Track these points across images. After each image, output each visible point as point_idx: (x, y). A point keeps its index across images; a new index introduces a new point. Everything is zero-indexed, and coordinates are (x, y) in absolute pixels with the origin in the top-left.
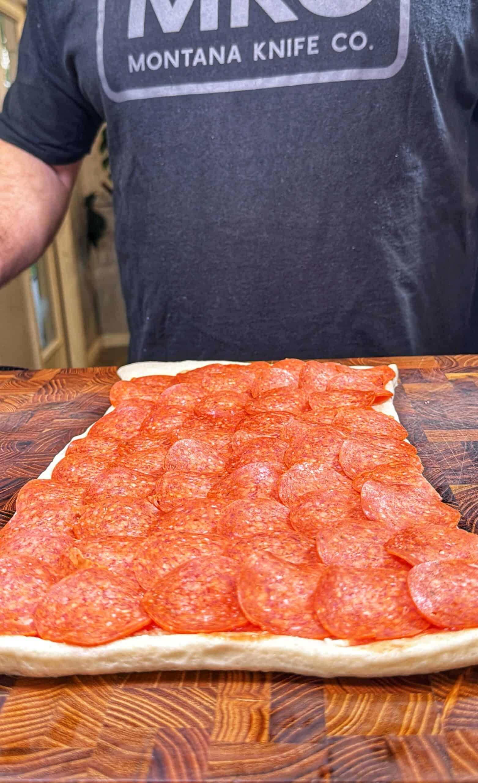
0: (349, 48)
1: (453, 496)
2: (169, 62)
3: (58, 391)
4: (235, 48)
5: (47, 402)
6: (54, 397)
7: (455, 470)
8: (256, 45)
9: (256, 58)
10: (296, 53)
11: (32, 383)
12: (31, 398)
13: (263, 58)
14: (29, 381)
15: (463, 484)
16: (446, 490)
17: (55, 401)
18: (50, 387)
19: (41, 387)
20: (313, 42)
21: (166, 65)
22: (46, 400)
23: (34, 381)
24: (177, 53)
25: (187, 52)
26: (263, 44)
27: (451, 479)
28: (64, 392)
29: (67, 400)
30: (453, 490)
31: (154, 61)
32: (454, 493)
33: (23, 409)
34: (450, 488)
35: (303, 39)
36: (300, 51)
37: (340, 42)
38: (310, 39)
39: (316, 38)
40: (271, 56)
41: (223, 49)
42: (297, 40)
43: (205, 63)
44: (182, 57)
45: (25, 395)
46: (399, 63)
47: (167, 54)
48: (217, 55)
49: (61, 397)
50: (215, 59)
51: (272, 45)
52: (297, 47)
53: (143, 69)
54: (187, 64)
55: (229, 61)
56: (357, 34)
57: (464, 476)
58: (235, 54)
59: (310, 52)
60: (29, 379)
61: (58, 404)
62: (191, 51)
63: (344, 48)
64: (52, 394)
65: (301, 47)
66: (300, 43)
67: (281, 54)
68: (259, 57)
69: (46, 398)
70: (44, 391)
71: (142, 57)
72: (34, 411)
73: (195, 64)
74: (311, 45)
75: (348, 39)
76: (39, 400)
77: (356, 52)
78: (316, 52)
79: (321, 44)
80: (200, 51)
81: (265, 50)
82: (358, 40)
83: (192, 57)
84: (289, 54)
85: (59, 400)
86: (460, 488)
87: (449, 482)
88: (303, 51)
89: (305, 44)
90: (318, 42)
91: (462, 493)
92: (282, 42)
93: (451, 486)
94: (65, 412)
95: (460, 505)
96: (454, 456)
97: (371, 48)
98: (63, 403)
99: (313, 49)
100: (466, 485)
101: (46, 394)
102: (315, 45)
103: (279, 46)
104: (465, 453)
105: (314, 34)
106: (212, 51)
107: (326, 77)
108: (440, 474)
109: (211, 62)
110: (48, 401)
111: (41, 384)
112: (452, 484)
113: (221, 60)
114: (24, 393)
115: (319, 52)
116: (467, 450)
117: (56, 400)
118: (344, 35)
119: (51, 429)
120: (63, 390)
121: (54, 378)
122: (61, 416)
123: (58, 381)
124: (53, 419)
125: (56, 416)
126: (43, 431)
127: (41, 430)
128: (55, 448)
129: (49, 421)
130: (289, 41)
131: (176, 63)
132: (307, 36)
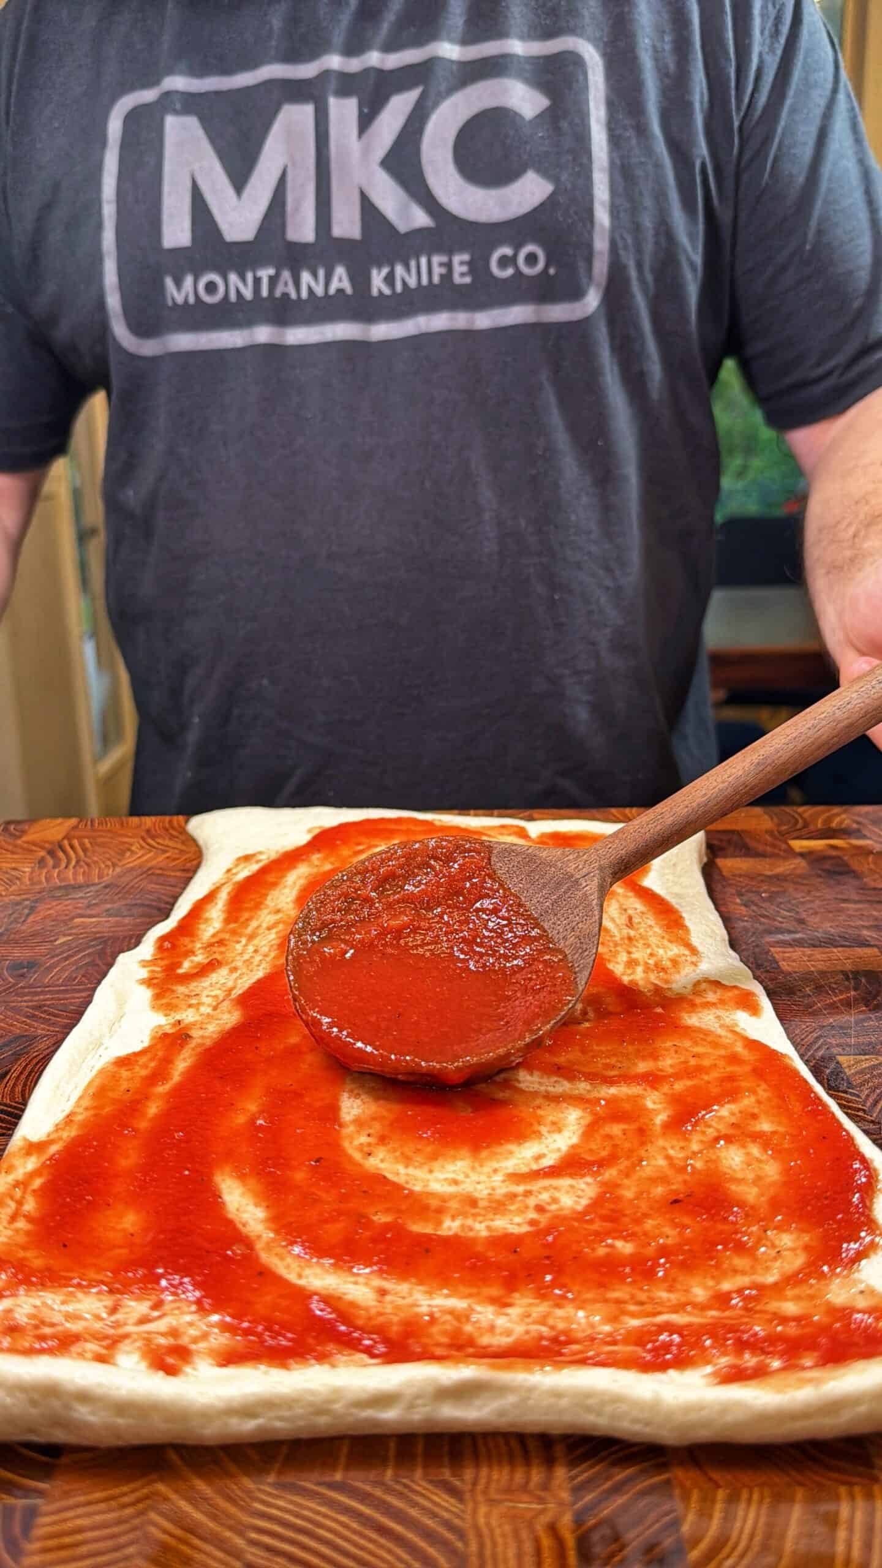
0: (517, 270)
1: (847, 1079)
2: (238, 291)
3: (78, 862)
4: (340, 271)
5: (59, 884)
6: (70, 873)
7: (840, 1027)
8: (374, 272)
9: (375, 292)
10: (436, 279)
11: (25, 845)
12: (27, 874)
13: (387, 291)
14: (19, 842)
15: (860, 1054)
16: (833, 1065)
17: (72, 882)
18: (61, 854)
19: (42, 853)
20: (462, 263)
21: (233, 297)
22: (57, 881)
23: (28, 842)
24: (250, 276)
25: (265, 273)
26: (385, 271)
27: (837, 1045)
28: (88, 865)
29: (96, 881)
30: (844, 1065)
31: (211, 287)
32: (848, 1072)
33: (12, 897)
34: (838, 1063)
35: (444, 259)
36: (442, 276)
37: (504, 262)
38: (457, 259)
39: (466, 257)
40: (399, 288)
41: (321, 273)
42: (436, 259)
43: (293, 295)
44: (257, 281)
45: (14, 869)
47: (233, 277)
48: (313, 284)
49: (84, 873)
50: (310, 290)
51: (399, 270)
52: (438, 271)
53: (192, 301)
54: (265, 293)
55: (332, 290)
56: (530, 248)
57: (861, 1040)
59: (457, 279)
60: (20, 837)
61: (80, 887)
62: (271, 271)
63: (510, 271)
64: (66, 867)
65: (443, 271)
66: (441, 265)
67: (412, 282)
68: (380, 292)
69: (55, 875)
70: (50, 862)
71: (189, 280)
72: (36, 901)
73: (277, 294)
74: (459, 269)
75: (515, 256)
76: (43, 879)
77: (528, 277)
78: (467, 280)
79: (474, 268)
80: (286, 275)
81: (390, 279)
82: (531, 259)
83: (273, 281)
84: (425, 281)
85: (81, 879)
86: (857, 1063)
87: (835, 1051)
88: (447, 277)
89: (449, 266)
90: (470, 263)
91: (862, 1071)
92: (413, 263)
93: (840, 1058)
94: (94, 904)
95: (864, 1096)
96: (835, 999)
97: (552, 271)
98: (88, 886)
99: (463, 275)
100: (867, 1057)
101: (54, 867)
102: (465, 269)
103: (408, 269)
104: (852, 993)
105: (462, 249)
106: (306, 277)
107: (485, 319)
108: (815, 1035)
109: (304, 294)
110: (61, 881)
111: (42, 848)
112: (840, 1055)
113: (319, 291)
114: (13, 865)
115: (473, 281)
116: (855, 989)
117: (75, 879)
118: (507, 251)
119: (70, 938)
120: (87, 860)
121: (66, 837)
122: (89, 912)
123: (76, 842)
124: (73, 918)
125: (79, 911)
126: (55, 940)
127: (52, 938)
128: (83, 976)
129: (65, 922)
130: (424, 261)
131: (248, 293)
132: (450, 253)
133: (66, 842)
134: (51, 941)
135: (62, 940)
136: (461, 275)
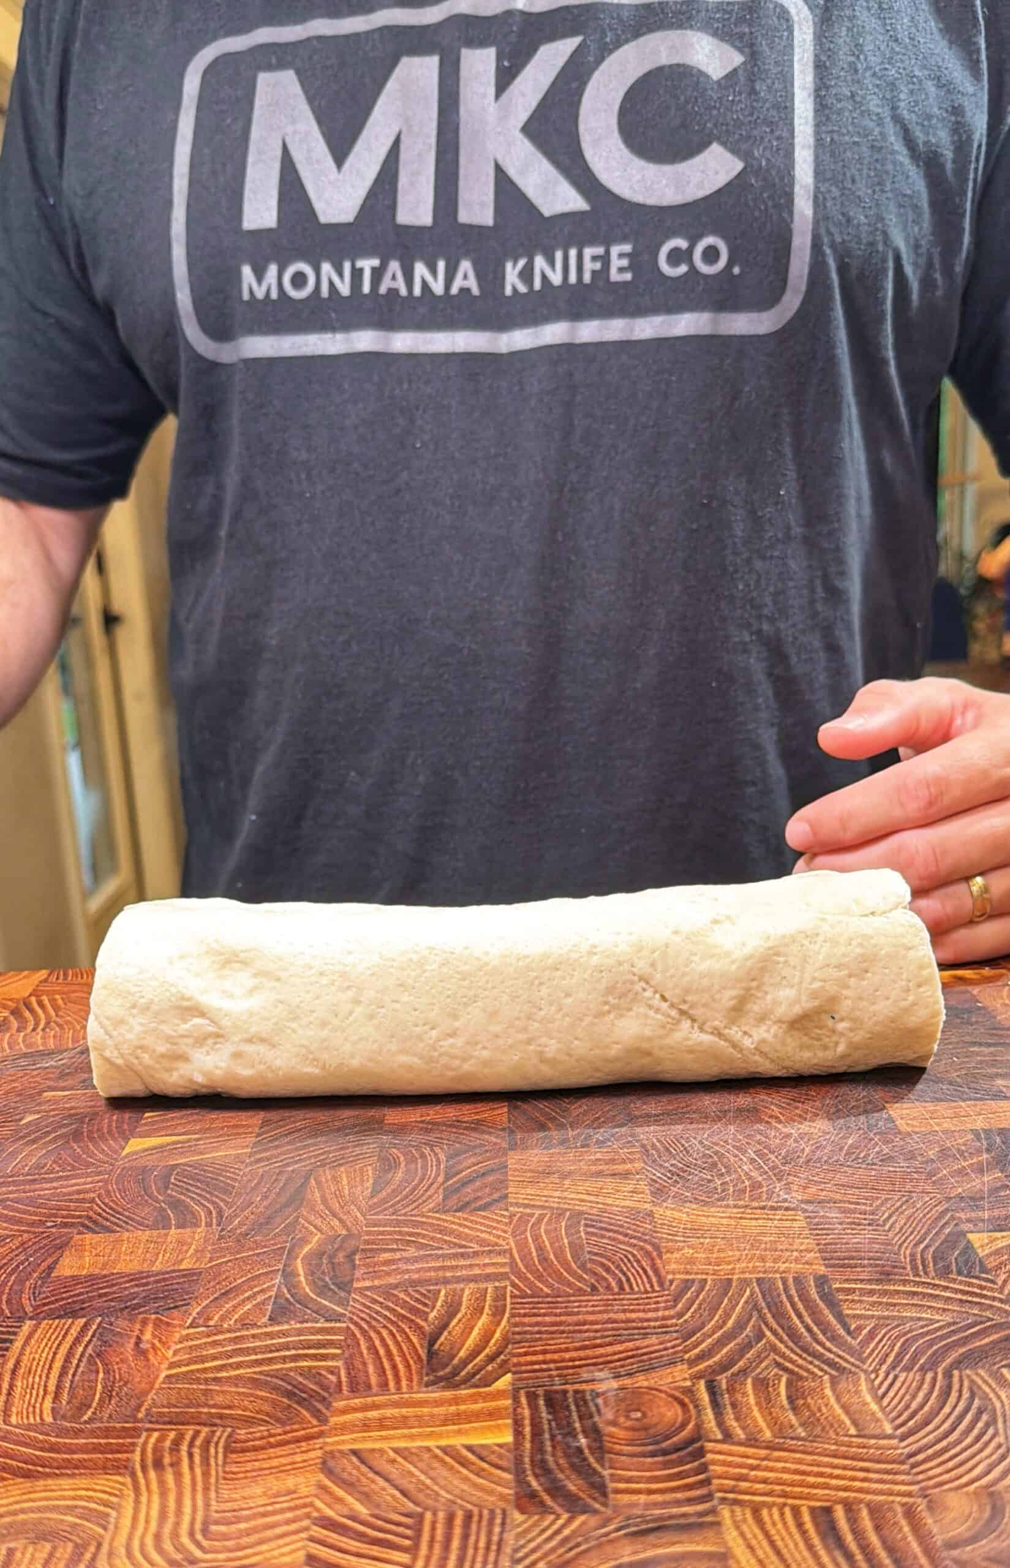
0: (693, 267)
1: (980, 1261)
2: (331, 284)
3: (48, 1023)
4: (466, 266)
5: (24, 1050)
6: (38, 1038)
7: (971, 1198)
8: (509, 266)
9: (508, 291)
10: (587, 278)
13: (522, 289)
15: (995, 1231)
16: (962, 1245)
17: (41, 1048)
18: (27, 1014)
19: (7, 1010)
20: (621, 256)
21: (325, 291)
22: (22, 1045)
24: (347, 266)
25: (367, 264)
26: (522, 263)
27: (969, 1221)
28: (60, 1026)
29: (70, 1045)
30: (976, 1245)
31: (299, 280)
32: (981, 1253)
34: (969, 1241)
35: (600, 250)
36: (595, 273)
37: (675, 257)
38: (615, 250)
39: (627, 248)
40: (537, 284)
41: (441, 265)
42: (588, 252)
43: (403, 292)
44: (357, 274)
46: (792, 302)
47: (326, 268)
48: (429, 278)
49: (54, 1037)
50: (425, 284)
51: (540, 262)
52: (589, 266)
53: (274, 295)
54: (366, 288)
55: (455, 290)
56: (709, 240)
57: (996, 1213)
58: (466, 277)
59: (615, 276)
61: (50, 1054)
62: (376, 262)
63: (683, 269)
64: (34, 1030)
65: (598, 266)
66: (594, 258)
67: (556, 279)
68: (515, 289)
69: (20, 1040)
70: (15, 1024)
71: (273, 270)
73: (383, 290)
74: (616, 263)
75: (690, 251)
76: (6, 1046)
77: (706, 277)
78: (628, 276)
79: (635, 262)
80: (394, 266)
81: (527, 275)
82: (711, 254)
83: (378, 274)
84: (573, 278)
85: (51, 1044)
86: (991, 1242)
87: (965, 1227)
88: (602, 274)
89: (605, 259)
90: (632, 256)
91: (997, 1252)
92: (559, 255)
93: (970, 1236)
94: (67, 1074)
95: (1000, 1283)
96: (965, 1164)
97: (736, 270)
98: (61, 1052)
99: (621, 270)
100: (1004, 1234)
101: (19, 1030)
102: (625, 262)
103: (552, 263)
104: (985, 1156)
105: (624, 239)
106: (420, 270)
107: (647, 328)
108: (940, 1208)
109: (417, 291)
110: (27, 1046)
111: (6, 1007)
112: (972, 1232)
113: (438, 288)
115: (634, 278)
116: (988, 1151)
117: (45, 1044)
118: (682, 243)
119: (37, 1116)
120: (58, 1020)
121: (35, 993)
122: (62, 1084)
123: (45, 999)
124: (40, 1093)
125: (51, 1083)
126: (20, 1120)
127: (18, 1117)
128: (55, 1162)
129: (31, 1096)
130: (573, 253)
131: (345, 288)
132: (608, 244)
133: (33, 999)
134: (16, 1121)
135: (29, 1118)
136: (618, 271)
